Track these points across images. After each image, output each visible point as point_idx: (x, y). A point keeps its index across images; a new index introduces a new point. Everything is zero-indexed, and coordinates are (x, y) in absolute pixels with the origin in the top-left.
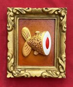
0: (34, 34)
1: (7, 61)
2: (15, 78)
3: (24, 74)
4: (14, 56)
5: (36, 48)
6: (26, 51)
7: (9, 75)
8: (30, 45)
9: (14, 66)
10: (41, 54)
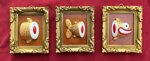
0: (73, 23)
1: (56, 42)
2: (62, 53)
3: (67, 50)
4: (60, 38)
5: (75, 33)
6: (69, 35)
7: (57, 51)
8: (71, 31)
9: (60, 44)
10: (79, 37)
